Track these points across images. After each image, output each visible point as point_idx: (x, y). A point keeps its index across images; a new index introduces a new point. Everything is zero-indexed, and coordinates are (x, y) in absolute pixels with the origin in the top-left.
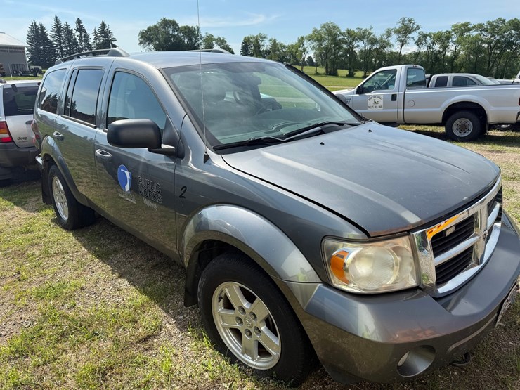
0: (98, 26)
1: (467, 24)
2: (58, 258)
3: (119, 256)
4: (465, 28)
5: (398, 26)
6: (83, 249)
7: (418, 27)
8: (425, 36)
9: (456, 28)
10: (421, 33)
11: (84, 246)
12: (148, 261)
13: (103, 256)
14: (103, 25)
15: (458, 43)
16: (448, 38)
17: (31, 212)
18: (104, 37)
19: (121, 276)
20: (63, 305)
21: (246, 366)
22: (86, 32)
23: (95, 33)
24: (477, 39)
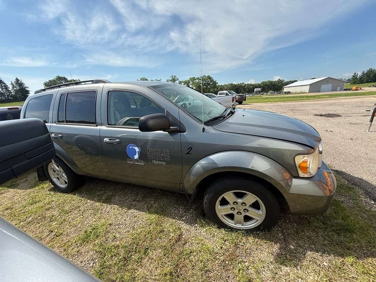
0: (14, 80)
1: (194, 78)
2: (76, 212)
3: (117, 198)
4: (193, 79)
5: (171, 79)
6: (89, 201)
7: (178, 79)
8: (181, 82)
9: (191, 79)
10: (179, 81)
11: (89, 199)
12: (137, 195)
13: (108, 201)
14: (17, 80)
15: (192, 84)
16: (189, 82)
17: (27, 189)
18: (20, 86)
19: (129, 208)
20: (106, 240)
21: (240, 230)
22: (5, 84)
23: (12, 84)
24: (198, 83)
